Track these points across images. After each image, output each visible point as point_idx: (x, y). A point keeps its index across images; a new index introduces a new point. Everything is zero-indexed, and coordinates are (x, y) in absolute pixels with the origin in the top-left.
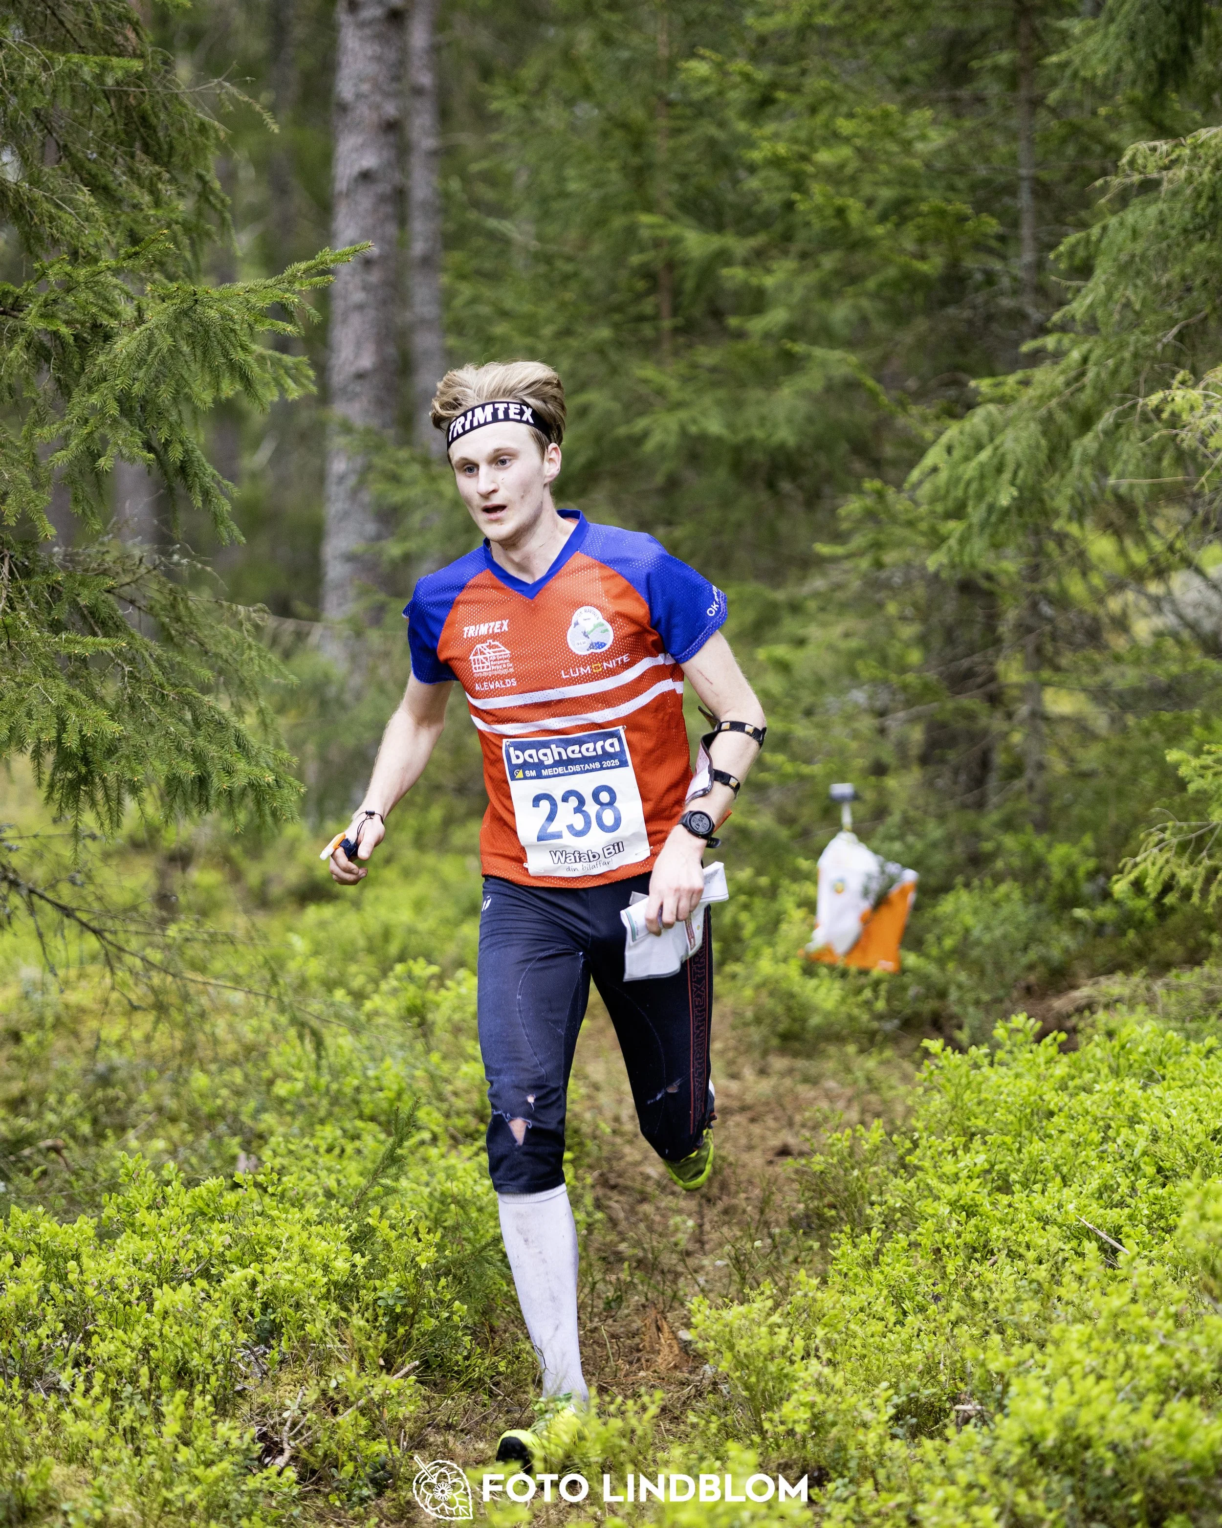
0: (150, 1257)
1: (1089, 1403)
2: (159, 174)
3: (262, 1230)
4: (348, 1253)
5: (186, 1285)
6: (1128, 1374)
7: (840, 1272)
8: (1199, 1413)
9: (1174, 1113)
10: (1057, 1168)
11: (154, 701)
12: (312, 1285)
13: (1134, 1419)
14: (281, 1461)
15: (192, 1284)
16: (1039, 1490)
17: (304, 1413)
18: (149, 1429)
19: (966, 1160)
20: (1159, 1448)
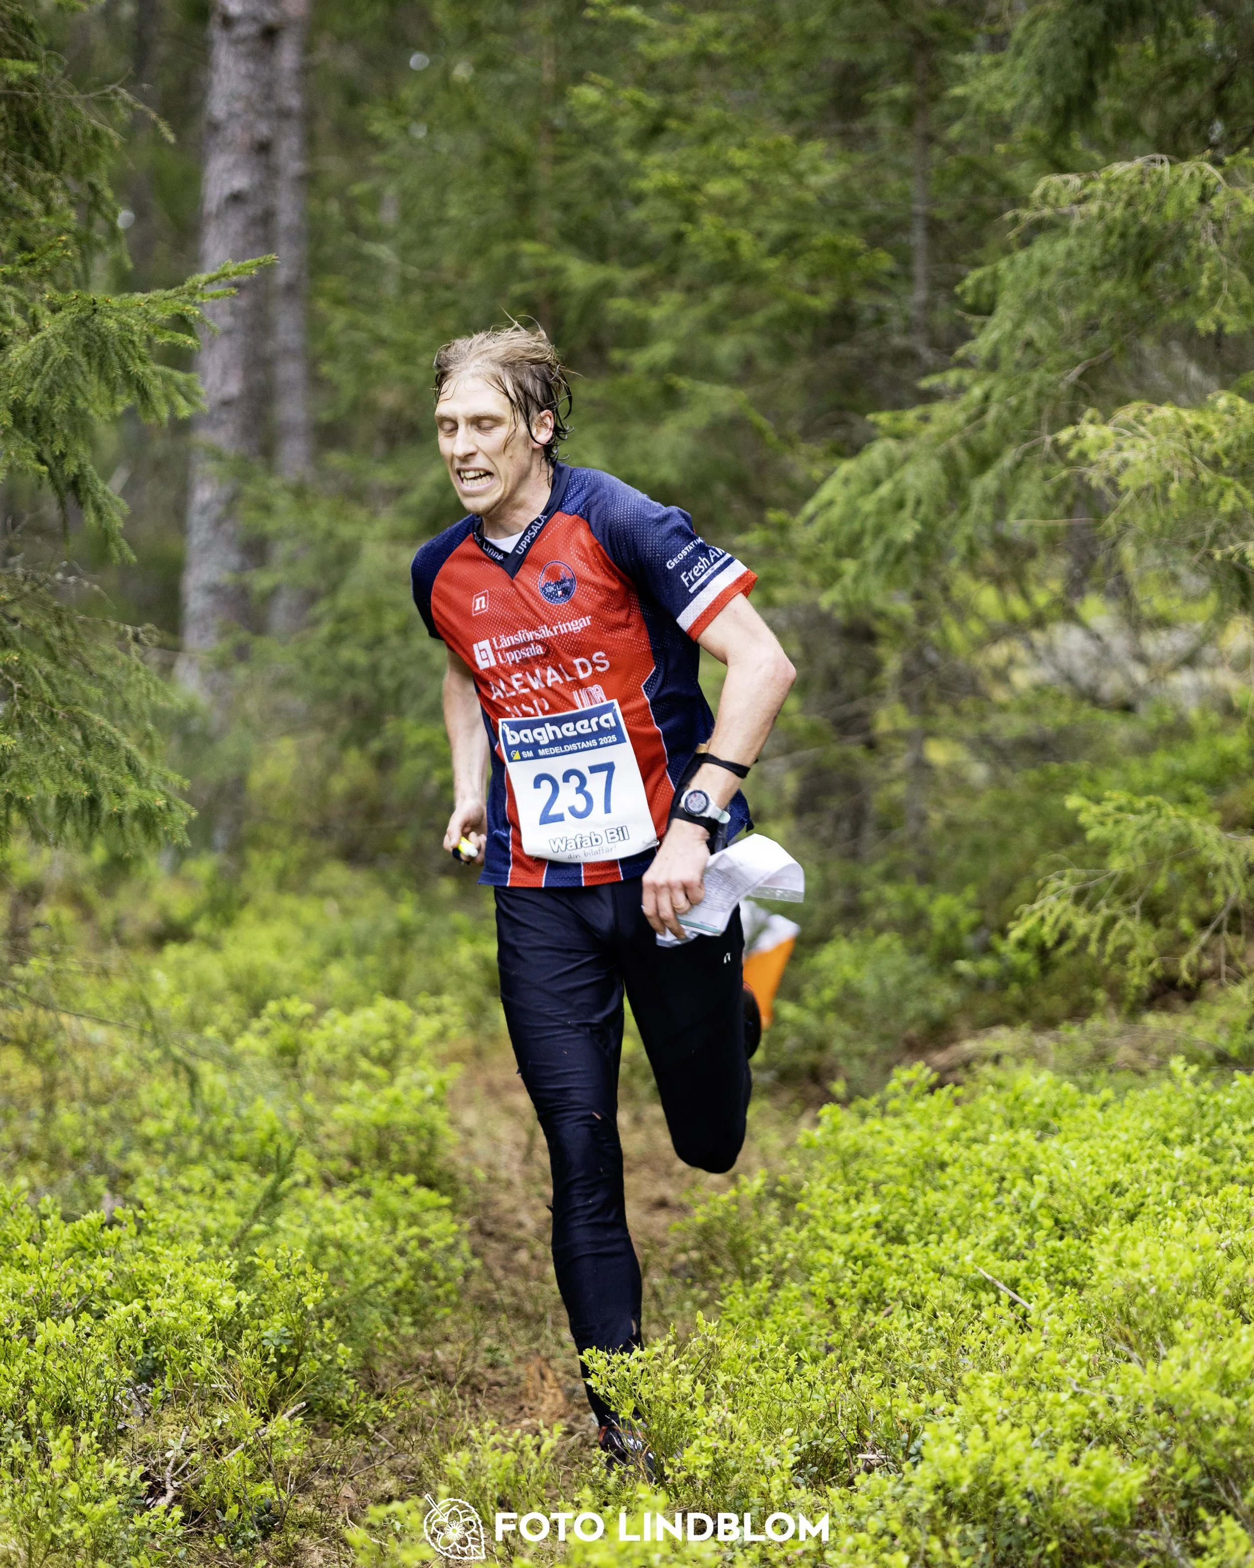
0: (31, 1291)
1: (1004, 1450)
2: (51, 183)
3: (143, 1266)
4: (232, 1291)
5: (69, 1320)
6: (1043, 1421)
7: (731, 1321)
8: (1116, 1461)
9: (1073, 1164)
10: (952, 1220)
11: (43, 719)
12: (196, 1322)
13: (1050, 1466)
14: (163, 1502)
15: (76, 1318)
16: (953, 1536)
17: (188, 1452)
18: (35, 1465)
19: (859, 1210)
20: (1074, 1497)
